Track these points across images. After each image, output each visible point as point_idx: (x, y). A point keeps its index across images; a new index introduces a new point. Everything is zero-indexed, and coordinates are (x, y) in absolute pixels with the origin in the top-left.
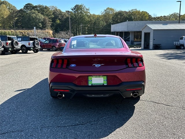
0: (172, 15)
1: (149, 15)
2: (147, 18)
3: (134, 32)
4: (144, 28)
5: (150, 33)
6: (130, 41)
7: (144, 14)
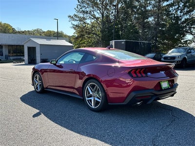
0: (35, 30)
1: (13, 29)
2: (11, 31)
3: (9, 46)
4: (27, 42)
5: (35, 48)
6: (4, 55)
7: (7, 27)
